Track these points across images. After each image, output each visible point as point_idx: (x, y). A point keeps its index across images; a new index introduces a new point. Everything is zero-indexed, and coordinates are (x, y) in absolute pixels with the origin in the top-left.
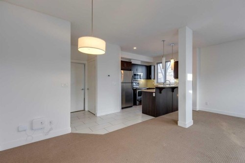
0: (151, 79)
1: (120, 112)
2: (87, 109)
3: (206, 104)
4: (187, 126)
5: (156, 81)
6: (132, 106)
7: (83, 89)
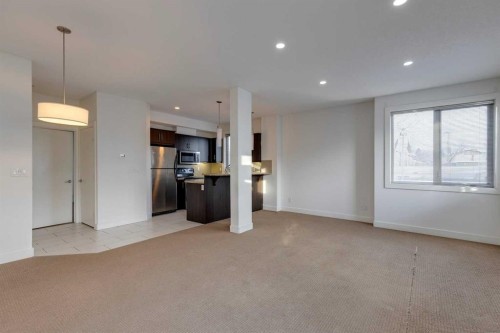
0: (214, 161)
1: (148, 221)
2: (78, 220)
3: (289, 200)
4: (241, 231)
5: (224, 165)
6: (174, 211)
7: (69, 182)
